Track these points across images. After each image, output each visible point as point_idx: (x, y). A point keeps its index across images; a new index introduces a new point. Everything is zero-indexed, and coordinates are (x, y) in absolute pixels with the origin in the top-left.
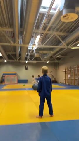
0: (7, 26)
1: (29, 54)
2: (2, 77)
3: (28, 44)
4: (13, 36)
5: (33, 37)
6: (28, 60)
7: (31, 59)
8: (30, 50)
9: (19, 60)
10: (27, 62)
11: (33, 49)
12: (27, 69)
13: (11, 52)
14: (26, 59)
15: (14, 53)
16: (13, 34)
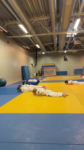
0: (43, 15)
1: (68, 42)
2: (42, 69)
3: (67, 31)
4: (50, 25)
5: (71, 22)
6: (67, 49)
7: (70, 48)
8: (69, 38)
9: (57, 50)
10: (65, 52)
11: (73, 36)
12: (66, 60)
13: (48, 43)
14: (64, 49)
15: (52, 43)
16: (50, 22)
